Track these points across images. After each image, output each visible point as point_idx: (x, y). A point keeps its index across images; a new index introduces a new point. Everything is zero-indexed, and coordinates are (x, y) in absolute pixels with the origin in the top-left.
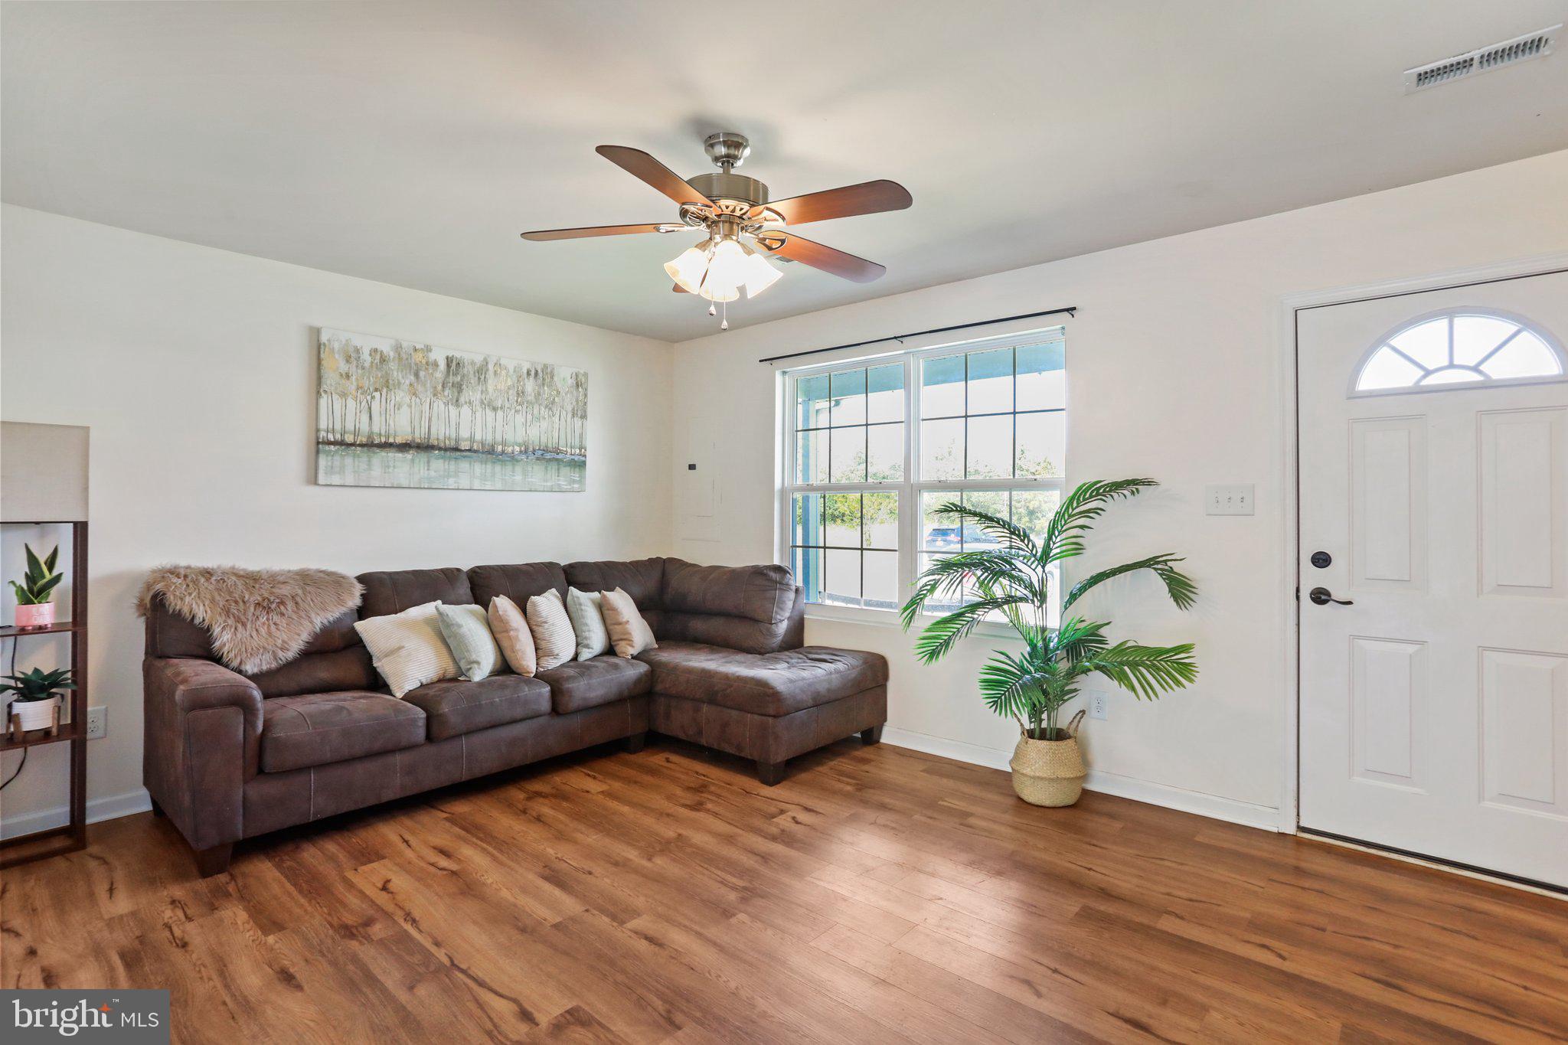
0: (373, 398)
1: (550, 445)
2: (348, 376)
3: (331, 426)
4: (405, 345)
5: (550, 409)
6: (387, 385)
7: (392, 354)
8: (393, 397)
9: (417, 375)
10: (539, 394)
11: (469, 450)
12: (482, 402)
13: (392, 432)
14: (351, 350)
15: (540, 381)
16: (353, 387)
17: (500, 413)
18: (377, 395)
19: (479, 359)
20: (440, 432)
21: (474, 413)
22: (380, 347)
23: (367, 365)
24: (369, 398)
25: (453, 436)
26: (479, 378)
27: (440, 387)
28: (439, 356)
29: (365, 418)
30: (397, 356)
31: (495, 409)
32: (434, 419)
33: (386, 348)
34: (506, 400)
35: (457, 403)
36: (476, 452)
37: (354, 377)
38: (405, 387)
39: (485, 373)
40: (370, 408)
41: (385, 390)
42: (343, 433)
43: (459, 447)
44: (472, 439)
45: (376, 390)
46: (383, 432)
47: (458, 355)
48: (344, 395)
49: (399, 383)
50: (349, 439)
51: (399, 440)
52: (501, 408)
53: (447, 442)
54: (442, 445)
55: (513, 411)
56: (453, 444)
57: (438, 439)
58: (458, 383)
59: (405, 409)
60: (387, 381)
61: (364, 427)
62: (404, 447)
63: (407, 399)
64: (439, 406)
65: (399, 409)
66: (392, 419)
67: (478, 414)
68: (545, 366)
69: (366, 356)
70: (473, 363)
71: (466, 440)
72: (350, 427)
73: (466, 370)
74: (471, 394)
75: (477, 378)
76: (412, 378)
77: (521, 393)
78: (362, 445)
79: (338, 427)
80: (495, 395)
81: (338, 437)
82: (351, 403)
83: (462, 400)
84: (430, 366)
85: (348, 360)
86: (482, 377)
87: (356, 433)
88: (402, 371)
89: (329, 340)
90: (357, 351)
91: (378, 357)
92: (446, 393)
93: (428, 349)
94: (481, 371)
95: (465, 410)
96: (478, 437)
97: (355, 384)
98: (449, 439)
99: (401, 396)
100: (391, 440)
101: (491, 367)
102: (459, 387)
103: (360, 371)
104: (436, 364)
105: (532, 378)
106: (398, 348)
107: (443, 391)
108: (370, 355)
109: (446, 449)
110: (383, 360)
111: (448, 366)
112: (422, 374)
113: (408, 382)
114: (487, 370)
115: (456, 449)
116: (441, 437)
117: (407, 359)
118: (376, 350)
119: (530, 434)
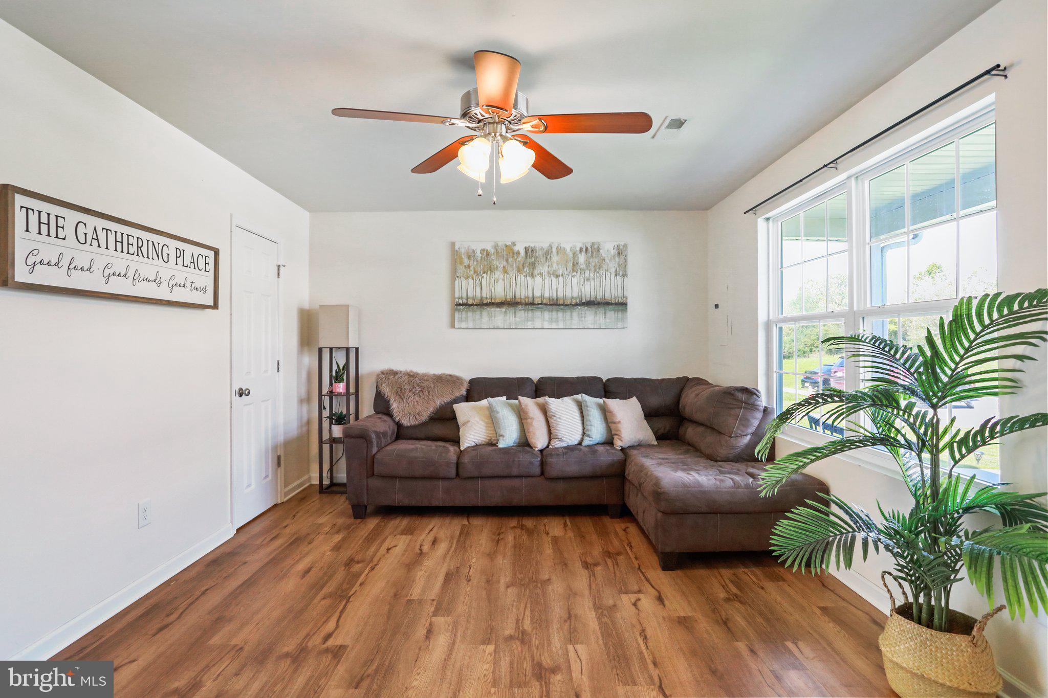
0: (483, 277)
1: (598, 297)
2: (469, 266)
3: (461, 296)
4: (500, 244)
5: (598, 272)
6: (490, 269)
7: (493, 251)
8: (494, 276)
9: (507, 261)
10: (589, 263)
11: (541, 304)
12: (549, 273)
13: (493, 296)
14: (471, 251)
15: (590, 254)
16: (472, 272)
17: (561, 279)
18: (485, 275)
19: (546, 246)
20: (522, 294)
21: (543, 280)
22: (486, 248)
23: (479, 259)
24: (480, 277)
25: (530, 295)
26: (547, 258)
27: (521, 267)
28: (520, 248)
29: (478, 289)
30: (495, 251)
31: (557, 276)
32: (518, 286)
33: (489, 247)
34: (565, 269)
35: (533, 276)
36: (546, 304)
37: (472, 267)
38: (501, 269)
39: (551, 254)
40: (481, 284)
41: (489, 272)
42: (467, 299)
43: (534, 302)
44: (542, 297)
45: (484, 273)
46: (488, 297)
47: (532, 245)
48: (467, 278)
49: (497, 267)
50: (470, 302)
51: (498, 301)
52: (562, 275)
53: (526, 300)
54: (523, 301)
55: (570, 276)
56: (530, 300)
57: (521, 298)
58: (532, 263)
59: (501, 281)
60: (490, 266)
61: (478, 295)
62: (501, 304)
63: (502, 276)
64: (521, 278)
65: (497, 282)
66: (493, 289)
67: (547, 281)
68: (593, 244)
69: (478, 254)
70: (542, 249)
71: (539, 297)
72: (470, 294)
73: (537, 254)
74: (543, 268)
75: (545, 258)
76: (505, 263)
77: (575, 264)
78: (477, 305)
79: (464, 295)
80: (557, 267)
81: (464, 301)
82: (471, 281)
83: (536, 272)
84: (515, 255)
85: (469, 257)
86: (549, 257)
87: (474, 298)
88: (499, 260)
89: (459, 248)
90: (474, 252)
91: (485, 254)
92: (525, 270)
93: (514, 244)
94: (547, 254)
95: (538, 279)
96: (547, 295)
97: (473, 270)
98: (528, 297)
99: (498, 274)
100: (493, 301)
101: (554, 250)
102: (533, 265)
103: (475, 263)
104: (519, 253)
105: (583, 253)
106: (496, 247)
107: (524, 268)
108: (481, 253)
109: (526, 304)
110: (488, 255)
111: (526, 253)
112: (510, 260)
113: (502, 266)
114: (552, 252)
115: (532, 304)
116: (523, 297)
117: (501, 252)
118: (484, 250)
119: (583, 291)
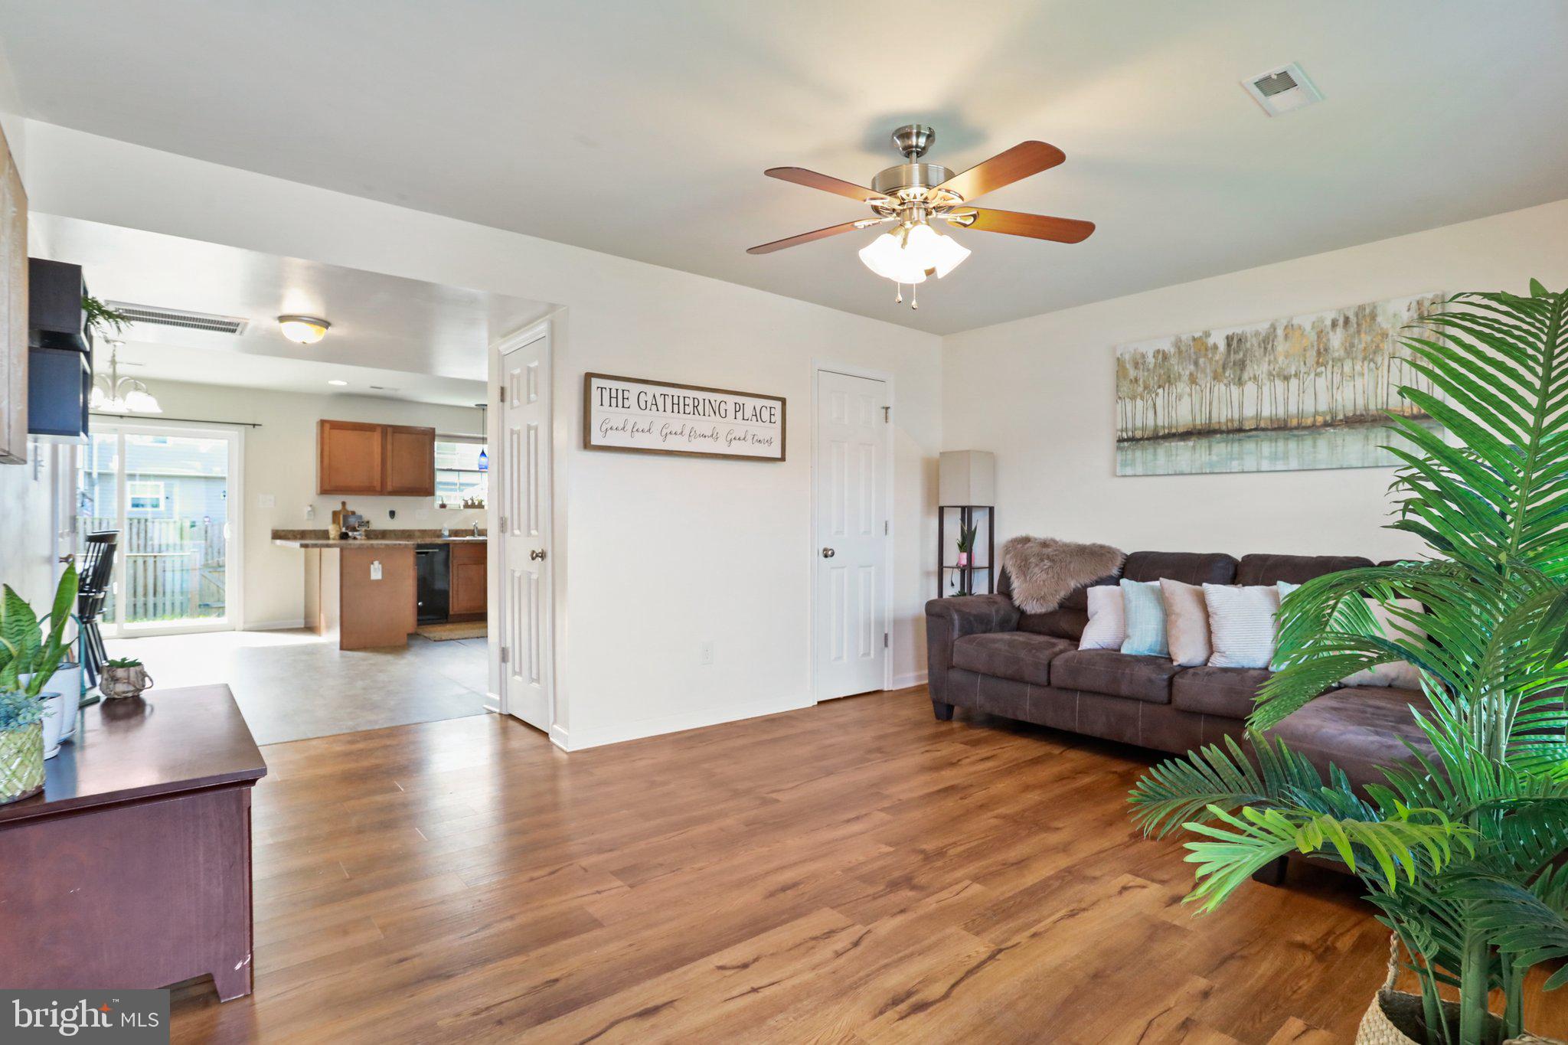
0: (1157, 394)
1: (1372, 407)
2: (1136, 380)
3: (1124, 426)
4: (1184, 337)
5: (1372, 360)
6: (1168, 380)
7: (1172, 350)
8: (1175, 390)
9: (1196, 363)
10: (1352, 345)
11: (1256, 429)
12: (1270, 374)
13: (1174, 422)
14: (1138, 357)
15: (1353, 328)
16: (1141, 389)
17: (1294, 382)
18: (1160, 391)
19: (1263, 327)
20: (1222, 414)
21: (1260, 387)
22: (1161, 348)
23: (1151, 366)
24: (1154, 396)
25: (1236, 416)
26: (1265, 349)
27: (1220, 370)
28: (1218, 339)
29: (1151, 414)
30: (1177, 350)
31: (1287, 378)
32: (1215, 404)
33: (1167, 346)
34: (1302, 363)
35: (1240, 382)
36: (1263, 430)
37: (1141, 380)
38: (1186, 378)
39: (1273, 341)
40: (1155, 405)
41: (1167, 385)
42: (1134, 429)
43: (1244, 428)
44: (1258, 417)
45: (1159, 387)
46: (1166, 425)
47: (1239, 331)
48: (1133, 398)
49: (1180, 375)
50: (1138, 434)
51: (1181, 430)
52: (1296, 375)
53: (1229, 424)
54: (1224, 428)
55: (1312, 375)
56: (1236, 425)
57: (1219, 423)
58: (1240, 360)
59: (1186, 399)
60: (1169, 377)
61: (1151, 423)
62: (1186, 435)
63: (1188, 390)
64: (1221, 388)
65: (1180, 400)
66: (1174, 412)
67: (1266, 390)
68: (1362, 308)
69: (1151, 360)
70: (1257, 334)
71: (1252, 418)
72: (1139, 424)
73: (1248, 345)
74: (1259, 368)
75: (1262, 349)
76: (1192, 367)
77: (1322, 352)
78: (1148, 439)
79: (1130, 426)
80: (1286, 362)
81: (1130, 434)
82: (1139, 402)
83: (1245, 376)
84: (1210, 351)
85: (1136, 366)
86: (1270, 346)
87: (1144, 429)
88: (1182, 364)
89: (1121, 355)
90: (1143, 356)
91: (1160, 356)
92: (1227, 374)
93: (1207, 334)
94: (1267, 342)
95: (1250, 388)
96: (1266, 413)
97: (1142, 386)
98: (1232, 420)
99: (1182, 387)
100: (1174, 431)
101: (1280, 332)
102: (1242, 365)
103: (1146, 374)
104: (1215, 347)
105: (1339, 330)
106: (1177, 344)
107: (1224, 372)
108: (1154, 356)
109: (1229, 432)
110: (1165, 357)
111: (1229, 345)
112: (1201, 361)
113: (1187, 373)
114: (1276, 336)
115: (1240, 430)
116: (1223, 420)
117: (1187, 351)
118: (1158, 351)
119: (1339, 399)
